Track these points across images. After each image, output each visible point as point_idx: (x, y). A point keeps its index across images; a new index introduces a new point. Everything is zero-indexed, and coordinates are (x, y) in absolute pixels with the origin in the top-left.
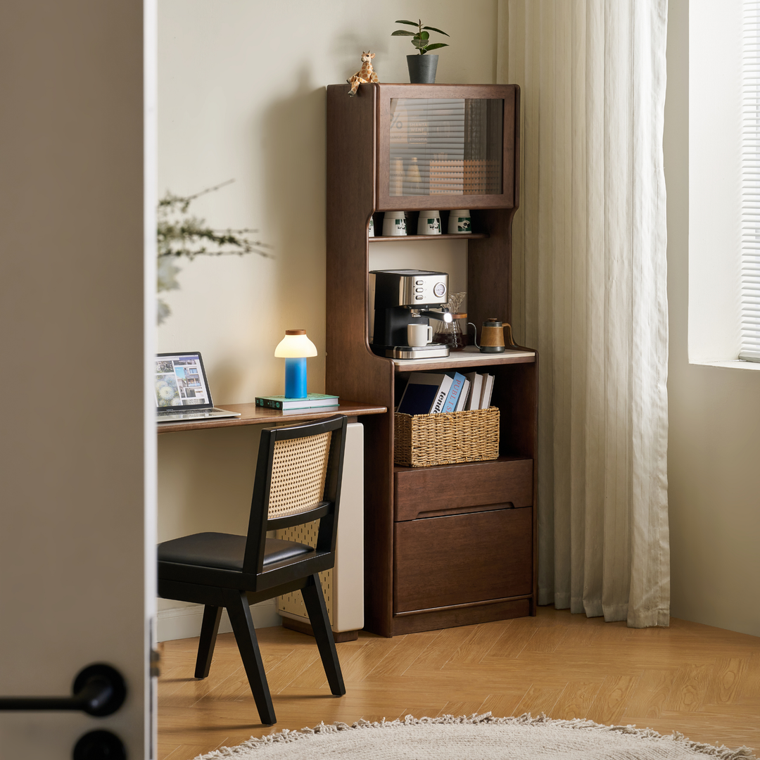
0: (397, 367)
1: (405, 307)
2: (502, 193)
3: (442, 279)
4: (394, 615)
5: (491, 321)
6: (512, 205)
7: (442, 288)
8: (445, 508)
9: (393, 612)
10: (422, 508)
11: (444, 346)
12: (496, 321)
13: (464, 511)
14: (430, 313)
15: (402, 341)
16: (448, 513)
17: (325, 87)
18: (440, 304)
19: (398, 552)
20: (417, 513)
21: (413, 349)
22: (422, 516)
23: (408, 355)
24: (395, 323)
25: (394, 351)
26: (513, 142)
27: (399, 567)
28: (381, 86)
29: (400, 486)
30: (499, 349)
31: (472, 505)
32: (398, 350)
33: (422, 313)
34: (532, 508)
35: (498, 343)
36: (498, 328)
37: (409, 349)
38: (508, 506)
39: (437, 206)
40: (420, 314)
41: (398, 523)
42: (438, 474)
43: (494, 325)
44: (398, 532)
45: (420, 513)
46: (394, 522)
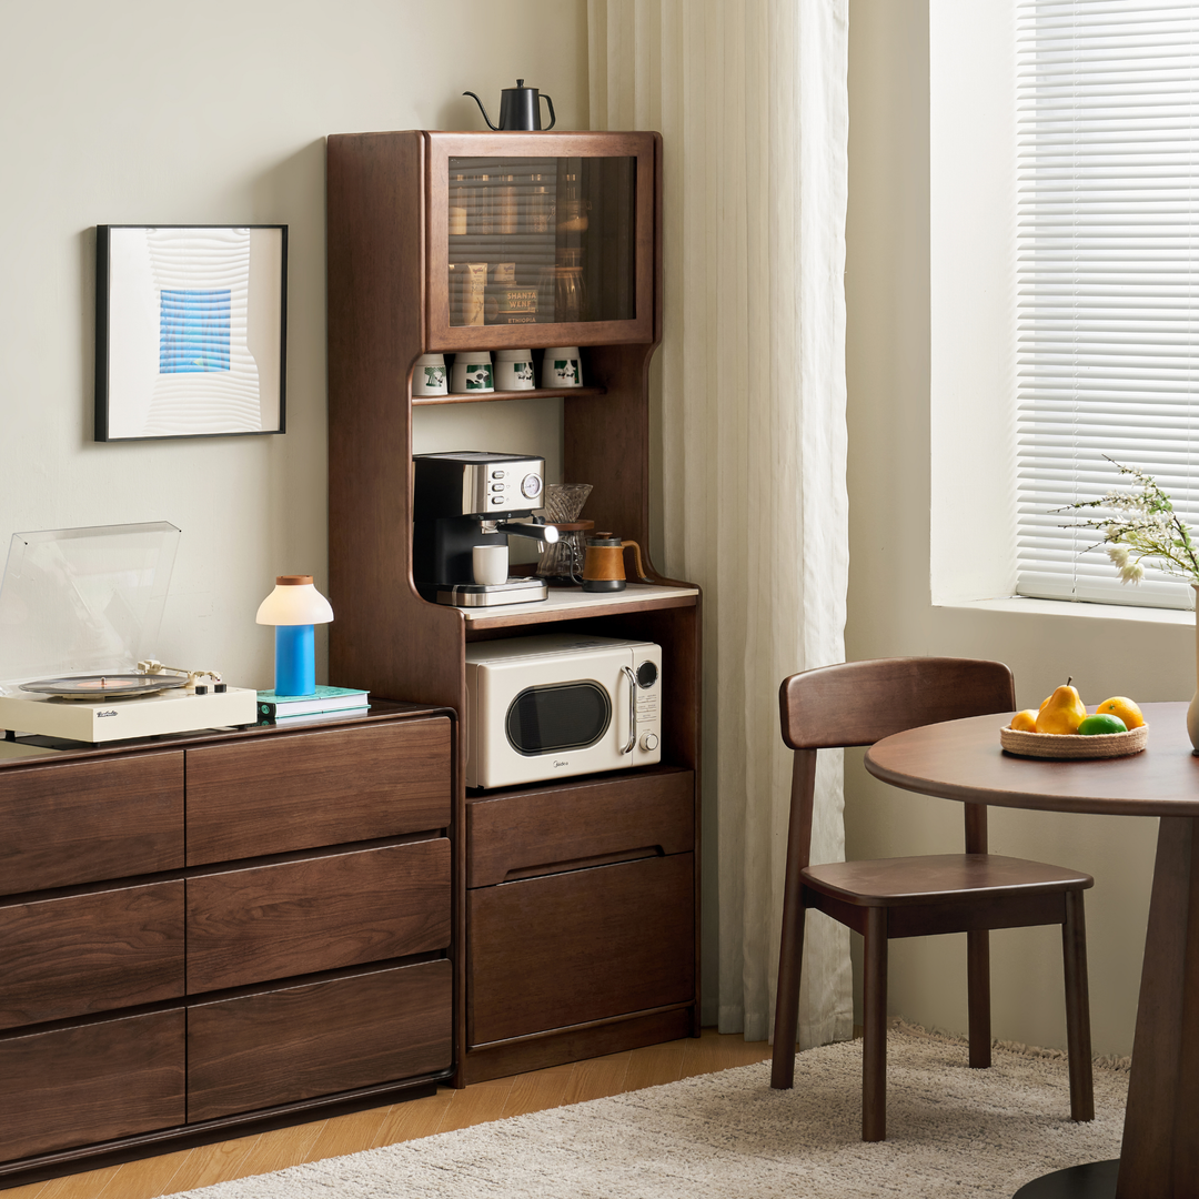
0: (469, 622)
1: (474, 518)
2: (634, 317)
3: (535, 467)
4: (468, 1049)
5: (602, 537)
6: (648, 338)
7: (535, 483)
8: (551, 861)
9: (467, 1044)
10: (511, 863)
11: (539, 583)
12: (611, 537)
13: (581, 864)
14: (514, 527)
15: (465, 576)
16: (555, 869)
17: (324, 138)
18: (530, 510)
19: (474, 940)
20: (505, 871)
21: (488, 589)
22: (512, 876)
23: (478, 599)
24: (449, 546)
25: (454, 593)
26: (651, 231)
27: (476, 967)
28: (433, 136)
29: (476, 827)
30: (615, 585)
31: (595, 854)
32: (461, 591)
33: (499, 527)
34: (693, 854)
35: (614, 573)
36: (614, 550)
37: (479, 590)
38: (654, 853)
39: (527, 342)
40: (498, 528)
41: (473, 891)
42: (539, 803)
43: (607, 544)
44: (474, 907)
45: (510, 872)
46: (467, 889)
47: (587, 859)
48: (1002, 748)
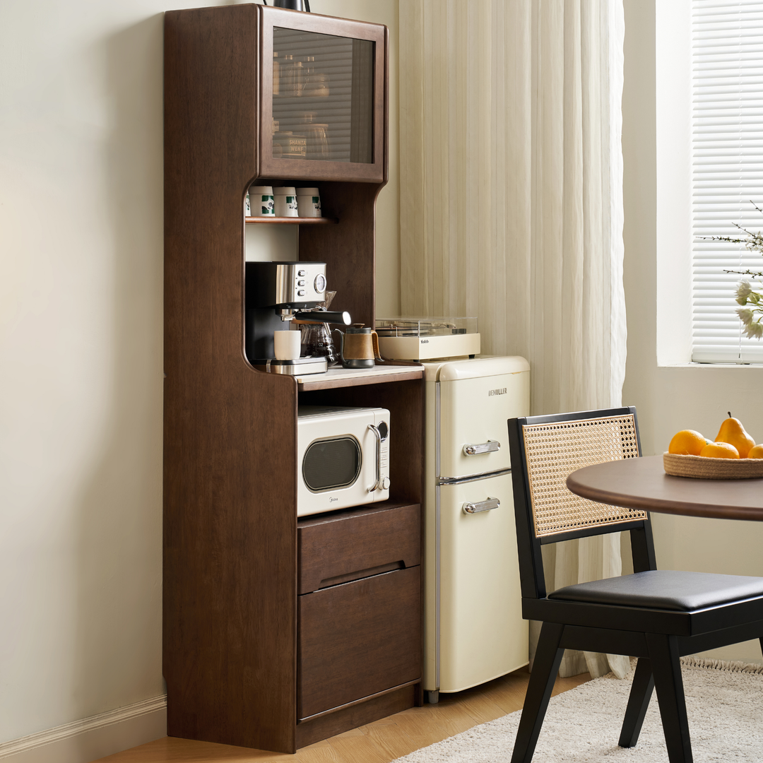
0: (301, 385)
2: (373, 162)
3: (322, 269)
4: (298, 722)
5: (358, 327)
6: (381, 178)
7: (322, 281)
8: (345, 572)
9: (297, 718)
10: (323, 575)
11: (322, 359)
12: (365, 327)
16: (346, 579)
17: (162, 14)
18: (318, 303)
20: (319, 581)
21: (294, 362)
23: (288, 369)
24: (257, 330)
25: (268, 365)
28: (264, 9)
29: (304, 546)
30: (370, 363)
31: (369, 567)
33: (298, 315)
34: (420, 566)
35: (369, 355)
36: (368, 336)
37: (289, 363)
38: (396, 566)
41: (301, 597)
43: (363, 332)
45: (323, 581)
46: (299, 595)
47: (363, 571)
48: (664, 472)
